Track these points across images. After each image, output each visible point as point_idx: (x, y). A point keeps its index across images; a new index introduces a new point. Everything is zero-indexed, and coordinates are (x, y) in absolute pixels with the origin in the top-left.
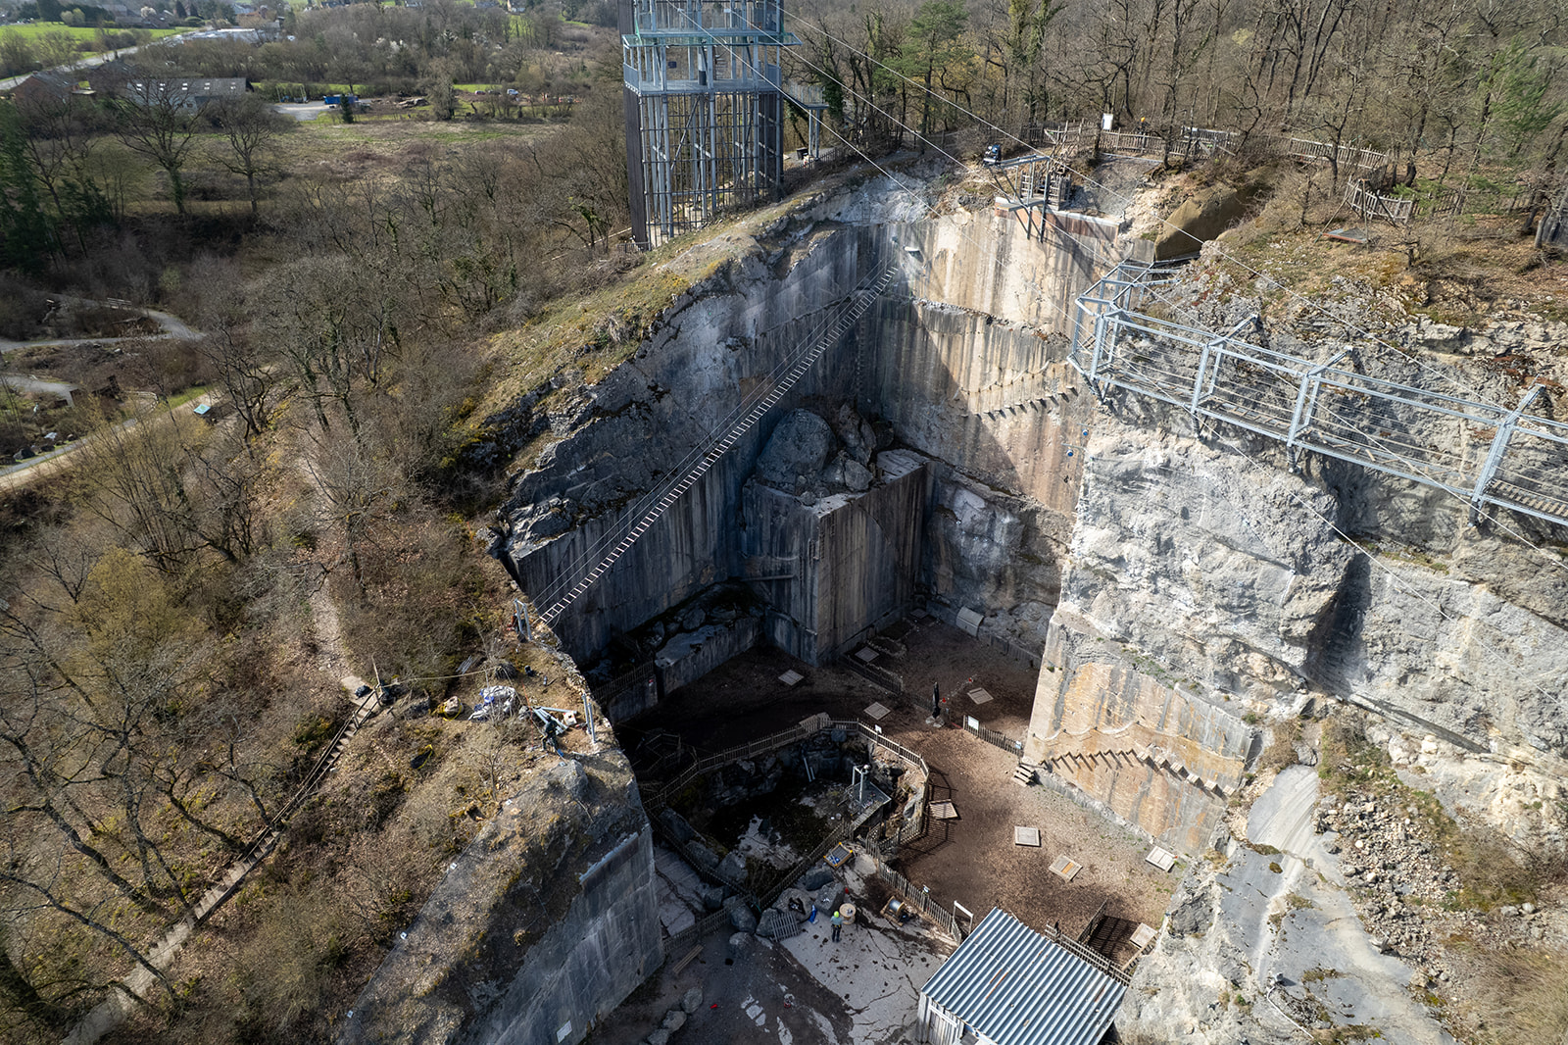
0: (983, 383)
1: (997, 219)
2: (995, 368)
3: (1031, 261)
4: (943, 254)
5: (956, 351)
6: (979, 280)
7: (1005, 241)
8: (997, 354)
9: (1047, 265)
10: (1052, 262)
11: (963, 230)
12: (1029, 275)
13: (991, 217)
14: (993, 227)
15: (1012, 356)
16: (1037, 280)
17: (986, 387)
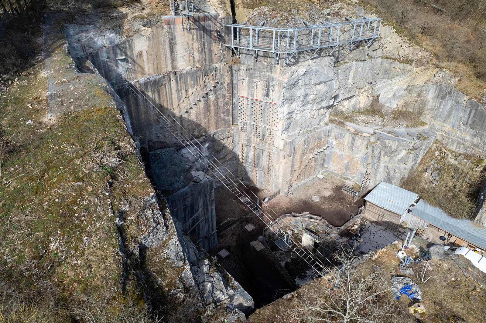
0: (179, 101)
1: (166, 27)
2: (184, 91)
3: (186, 40)
4: (140, 54)
5: (163, 94)
6: (163, 58)
7: (172, 35)
8: (183, 85)
9: (193, 39)
10: (195, 37)
11: (149, 38)
12: (186, 46)
13: (163, 27)
14: (165, 31)
15: (190, 83)
16: (191, 47)
17: (181, 101)
